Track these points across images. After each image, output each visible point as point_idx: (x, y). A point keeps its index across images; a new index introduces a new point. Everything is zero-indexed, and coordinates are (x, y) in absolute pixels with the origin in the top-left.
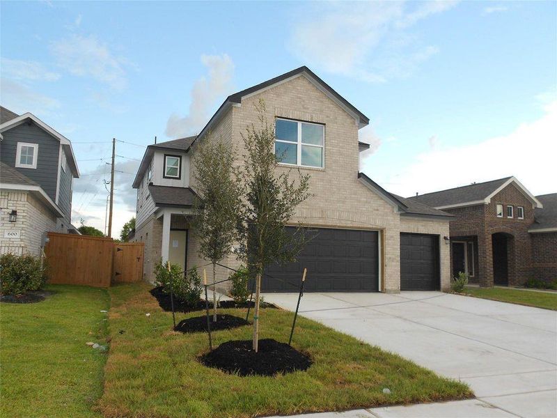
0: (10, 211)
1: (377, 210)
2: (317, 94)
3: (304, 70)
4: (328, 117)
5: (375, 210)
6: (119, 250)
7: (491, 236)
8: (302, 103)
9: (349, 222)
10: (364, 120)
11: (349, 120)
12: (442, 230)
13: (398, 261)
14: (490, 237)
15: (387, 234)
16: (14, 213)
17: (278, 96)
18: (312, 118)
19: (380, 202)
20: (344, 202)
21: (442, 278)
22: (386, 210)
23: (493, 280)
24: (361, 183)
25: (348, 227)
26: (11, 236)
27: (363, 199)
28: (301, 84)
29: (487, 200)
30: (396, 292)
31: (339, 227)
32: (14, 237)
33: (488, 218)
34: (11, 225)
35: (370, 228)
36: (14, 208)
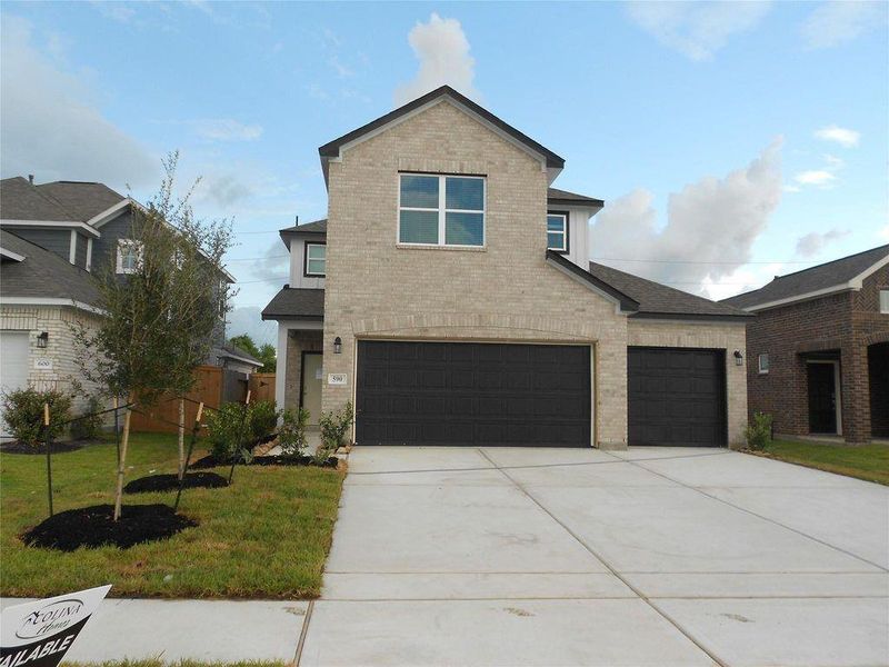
0: (40, 333)
1: (584, 310)
2: (473, 128)
3: (445, 92)
4: (490, 163)
5: (577, 310)
6: (262, 384)
7: (865, 348)
8: (447, 145)
9: (531, 332)
10: (555, 162)
11: (529, 165)
12: (732, 340)
13: (623, 396)
14: (864, 350)
15: (602, 350)
16: (44, 336)
17: (403, 138)
18: (461, 168)
19: (589, 297)
20: (519, 300)
21: (730, 425)
22: (600, 311)
23: (869, 429)
24: (551, 266)
25: (528, 340)
26: (41, 367)
27: (555, 294)
28: (444, 115)
29: (856, 283)
30: (618, 447)
31: (510, 340)
32: (45, 367)
33: (858, 316)
34: (40, 351)
35: (568, 341)
36: (45, 330)
